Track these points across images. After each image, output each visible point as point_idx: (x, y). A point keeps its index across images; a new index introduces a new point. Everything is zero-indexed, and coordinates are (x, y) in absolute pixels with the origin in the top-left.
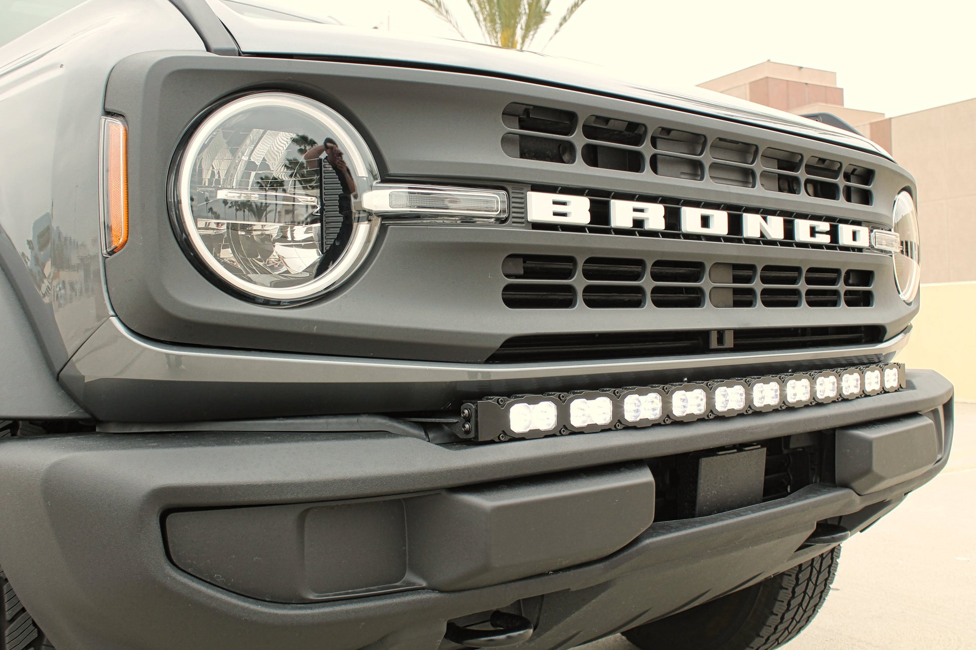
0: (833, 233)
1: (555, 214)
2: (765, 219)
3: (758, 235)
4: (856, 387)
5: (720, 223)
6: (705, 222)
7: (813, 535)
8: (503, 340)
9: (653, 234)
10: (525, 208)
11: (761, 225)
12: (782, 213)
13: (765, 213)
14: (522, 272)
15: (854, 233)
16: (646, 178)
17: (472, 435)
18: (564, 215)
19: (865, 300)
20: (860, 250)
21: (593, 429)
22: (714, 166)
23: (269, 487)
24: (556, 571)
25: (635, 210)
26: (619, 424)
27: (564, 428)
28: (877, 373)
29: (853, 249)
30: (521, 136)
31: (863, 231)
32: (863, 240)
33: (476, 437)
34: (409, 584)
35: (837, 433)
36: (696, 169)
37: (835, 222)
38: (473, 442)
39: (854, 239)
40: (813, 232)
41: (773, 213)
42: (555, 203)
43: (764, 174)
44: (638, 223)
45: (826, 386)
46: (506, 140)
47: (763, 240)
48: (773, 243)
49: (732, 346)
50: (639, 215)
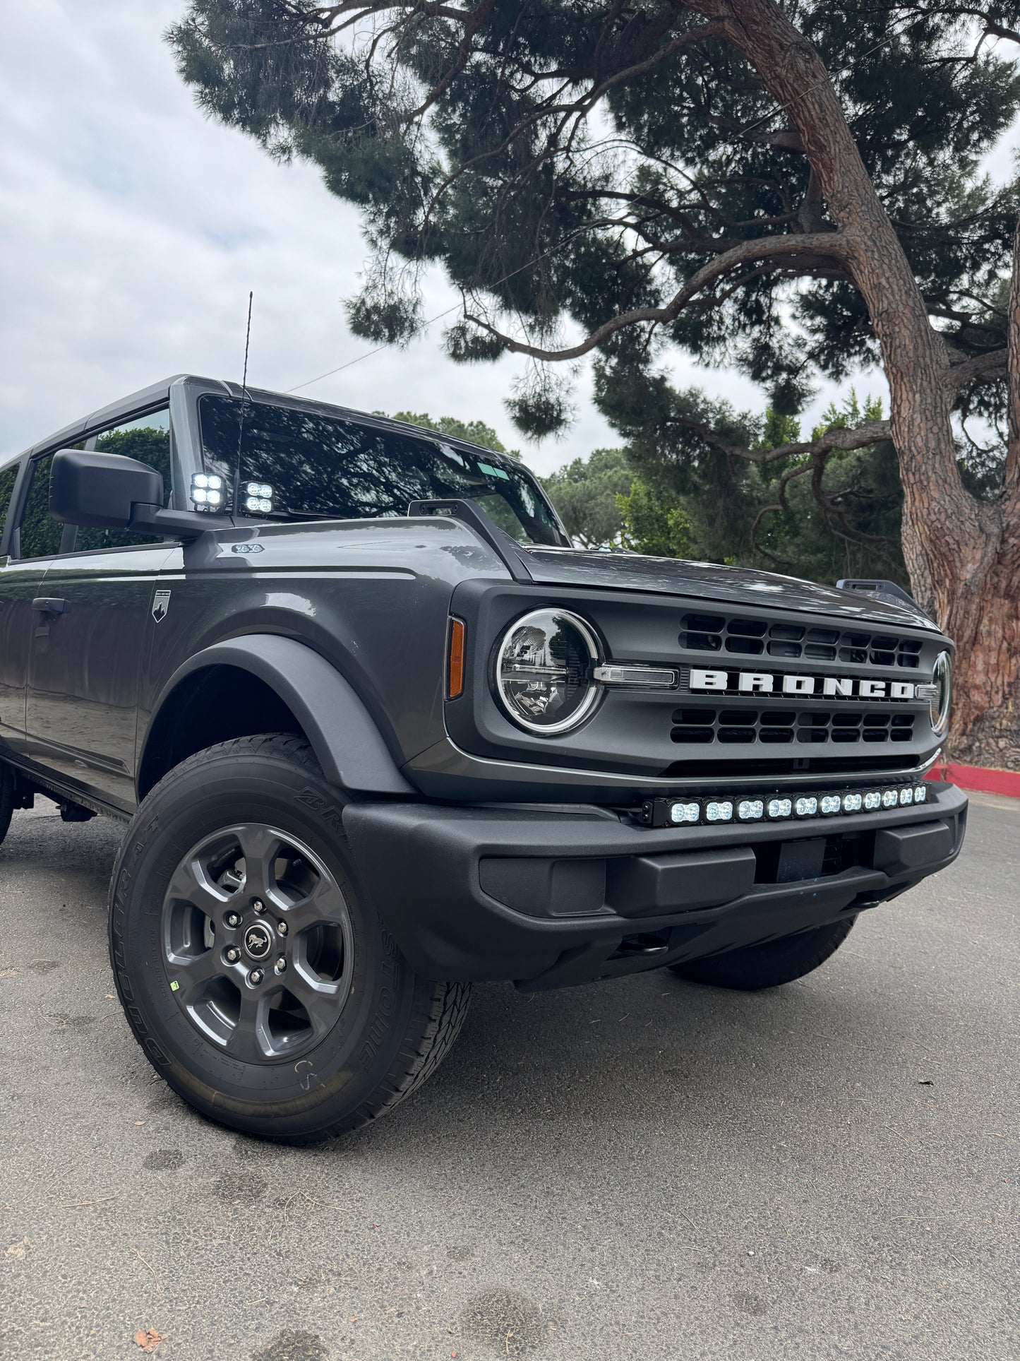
0: (888, 690)
1: (707, 683)
2: (839, 681)
3: (834, 694)
4: (894, 800)
5: (809, 685)
6: (799, 685)
7: (852, 902)
8: (670, 763)
9: (765, 694)
10: (689, 680)
11: (837, 687)
12: (850, 677)
13: (839, 677)
14: (681, 718)
15: (903, 688)
16: (764, 657)
17: (650, 822)
18: (711, 684)
19: (905, 736)
20: (906, 700)
21: (720, 822)
22: (808, 647)
23: (539, 847)
24: (690, 911)
25: (755, 679)
26: (735, 819)
27: (703, 821)
28: (910, 790)
29: (901, 700)
30: (689, 634)
31: (910, 687)
32: (909, 694)
33: (652, 823)
34: (605, 911)
35: (877, 832)
36: (796, 649)
37: (889, 681)
38: (651, 826)
39: (903, 693)
40: (873, 689)
41: (845, 677)
42: (707, 676)
43: (842, 650)
44: (756, 687)
45: (872, 800)
46: (681, 637)
47: (838, 696)
48: (844, 697)
49: (807, 767)
50: (757, 682)
